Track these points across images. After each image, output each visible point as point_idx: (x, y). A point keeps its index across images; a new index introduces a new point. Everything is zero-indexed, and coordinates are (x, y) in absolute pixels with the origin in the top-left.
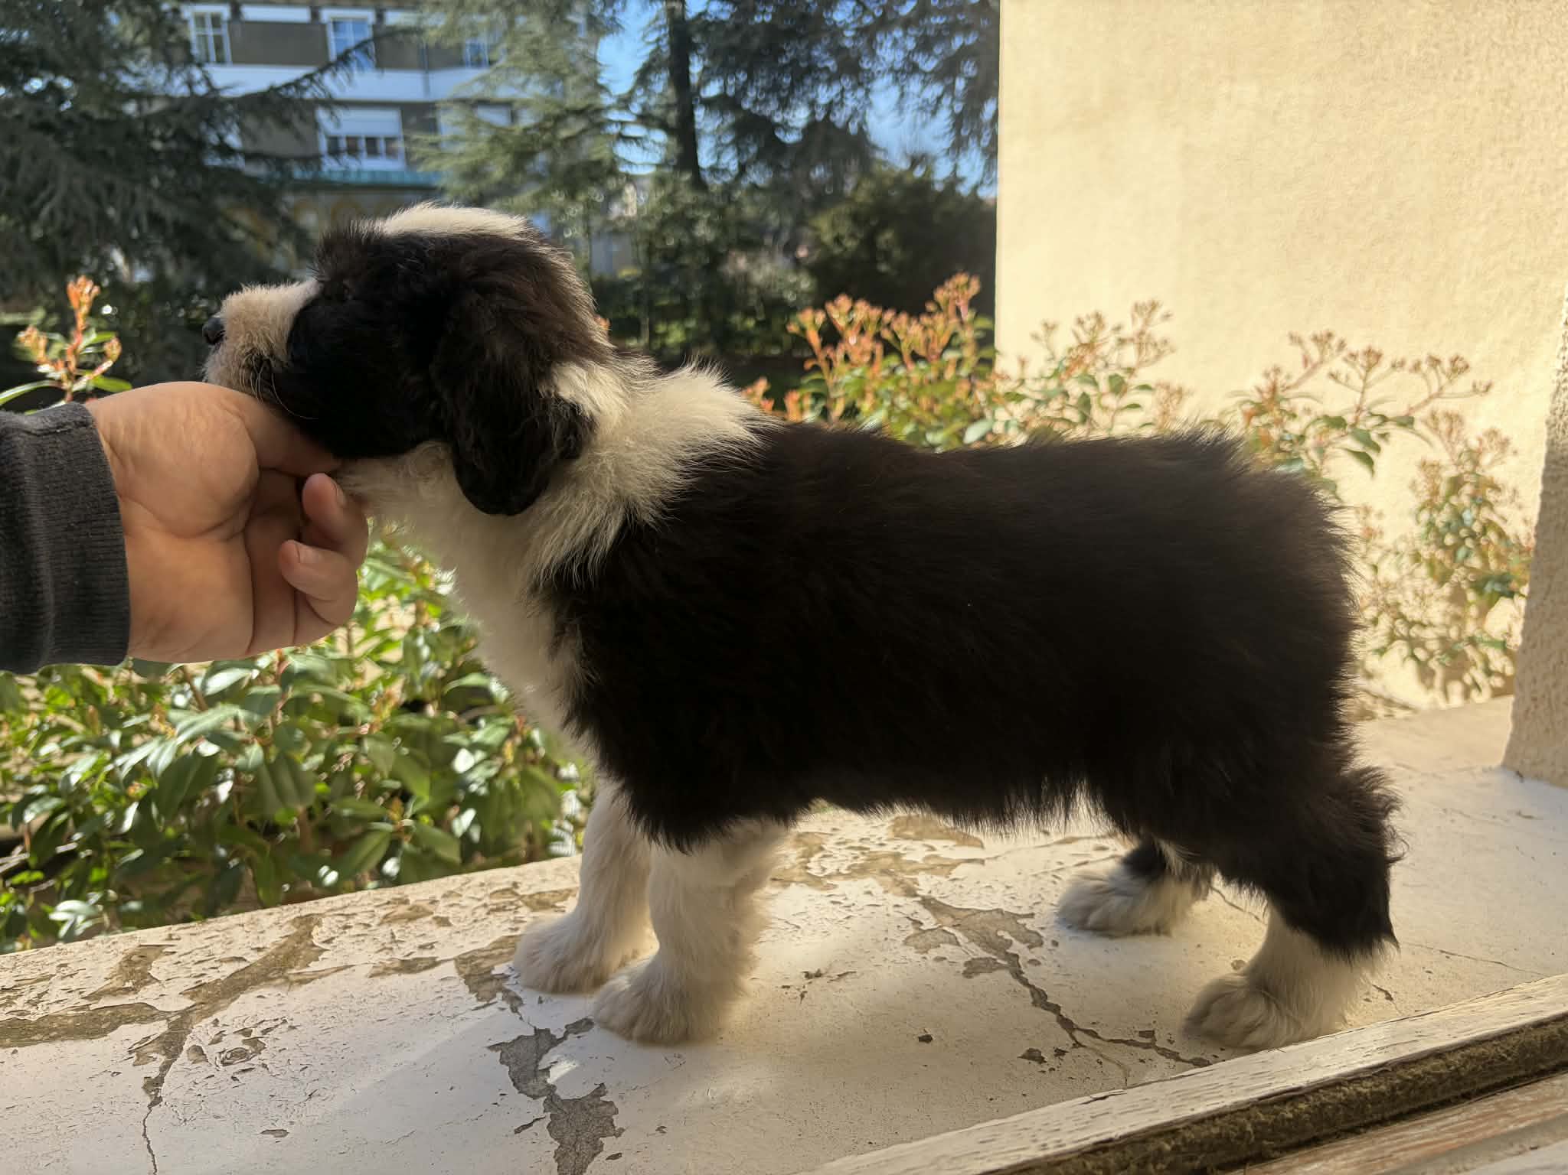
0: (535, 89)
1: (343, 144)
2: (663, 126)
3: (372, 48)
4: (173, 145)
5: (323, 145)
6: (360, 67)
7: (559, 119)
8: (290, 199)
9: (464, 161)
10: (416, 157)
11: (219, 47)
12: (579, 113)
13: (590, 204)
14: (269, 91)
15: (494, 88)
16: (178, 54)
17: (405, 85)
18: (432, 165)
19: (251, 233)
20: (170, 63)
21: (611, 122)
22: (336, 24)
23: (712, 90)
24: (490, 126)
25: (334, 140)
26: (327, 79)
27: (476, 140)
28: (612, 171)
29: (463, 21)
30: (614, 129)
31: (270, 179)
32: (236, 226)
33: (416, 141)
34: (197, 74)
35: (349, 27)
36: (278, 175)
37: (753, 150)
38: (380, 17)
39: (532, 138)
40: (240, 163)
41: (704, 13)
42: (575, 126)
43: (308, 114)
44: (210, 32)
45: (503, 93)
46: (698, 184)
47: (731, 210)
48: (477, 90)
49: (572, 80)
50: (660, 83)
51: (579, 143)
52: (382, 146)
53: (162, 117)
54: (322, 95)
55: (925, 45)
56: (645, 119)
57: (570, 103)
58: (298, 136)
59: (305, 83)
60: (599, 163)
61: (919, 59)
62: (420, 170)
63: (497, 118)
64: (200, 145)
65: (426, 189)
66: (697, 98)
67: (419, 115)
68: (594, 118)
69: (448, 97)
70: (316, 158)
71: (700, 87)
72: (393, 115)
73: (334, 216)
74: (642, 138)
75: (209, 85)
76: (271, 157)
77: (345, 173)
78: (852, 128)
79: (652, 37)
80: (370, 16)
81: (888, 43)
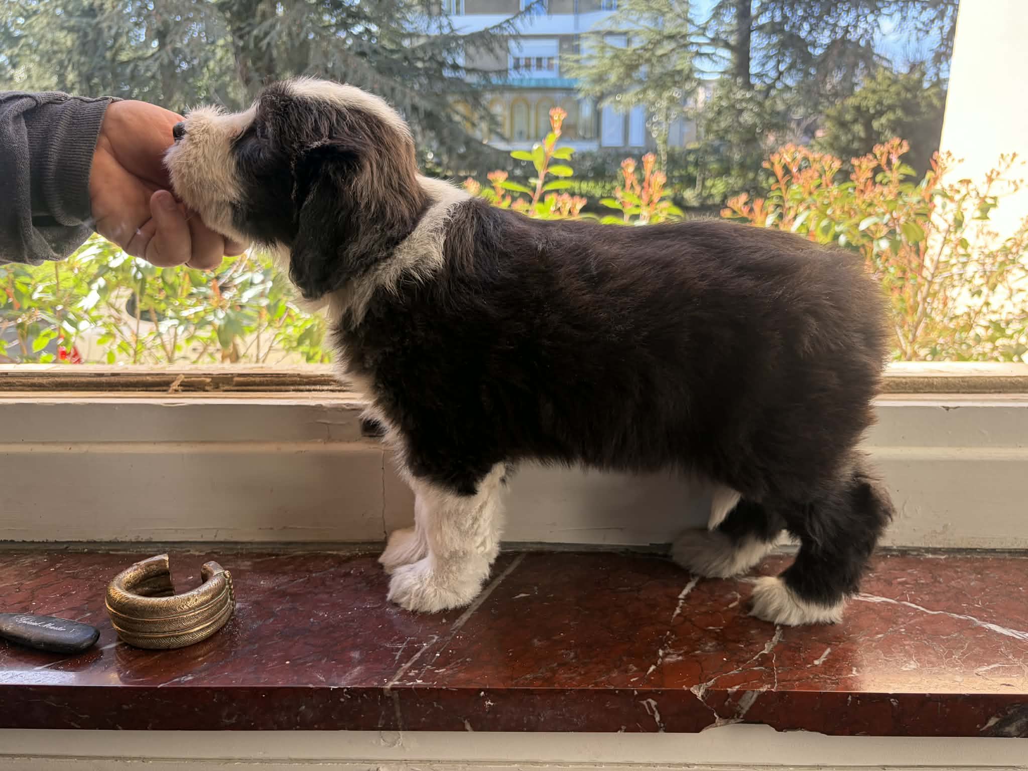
0: (644, 23)
1: (522, 62)
2: (727, 45)
3: (546, 3)
4: (427, 65)
5: (510, 63)
6: (538, 13)
7: (657, 43)
8: (488, 96)
9: (595, 71)
10: (564, 70)
11: (458, 4)
12: (671, 37)
13: (672, 100)
14: (484, 31)
15: (618, 23)
16: (435, 9)
17: (563, 24)
18: (573, 75)
19: (465, 118)
20: (430, 14)
21: (692, 43)
23: (764, 20)
24: (612, 47)
25: (517, 60)
26: (518, 23)
27: (603, 57)
28: (689, 78)
30: (694, 49)
31: (479, 85)
32: (457, 113)
33: (566, 60)
34: (445, 21)
36: (483, 82)
37: (788, 60)
39: (640, 56)
40: (461, 74)
42: (668, 46)
43: (504, 44)
45: (624, 27)
46: (749, 86)
47: (768, 103)
48: (608, 26)
49: (669, 16)
50: (729, 18)
51: (669, 58)
52: (545, 63)
53: (423, 48)
54: (513, 32)
56: (714, 41)
57: (666, 31)
58: (497, 58)
59: (504, 26)
60: (680, 72)
62: (566, 77)
63: (618, 43)
64: (442, 64)
65: (569, 90)
66: (754, 24)
67: (569, 42)
68: (682, 41)
69: (590, 30)
70: (506, 71)
71: (757, 17)
72: (554, 43)
73: (512, 108)
74: (713, 54)
75: (451, 28)
76: (481, 71)
77: (522, 80)
78: (862, 43)
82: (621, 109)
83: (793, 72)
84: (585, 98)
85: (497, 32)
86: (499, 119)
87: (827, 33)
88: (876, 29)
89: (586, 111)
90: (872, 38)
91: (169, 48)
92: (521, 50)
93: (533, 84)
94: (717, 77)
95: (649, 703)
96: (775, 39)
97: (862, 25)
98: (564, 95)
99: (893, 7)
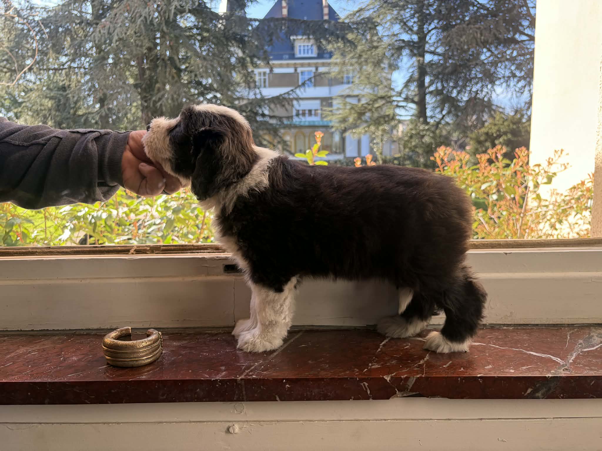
0: (367, 90)
1: (301, 112)
2: (413, 101)
3: (313, 80)
5: (294, 113)
6: (309, 86)
7: (375, 101)
8: (282, 131)
9: (341, 116)
10: (324, 116)
11: (265, 82)
12: (382, 98)
13: (384, 131)
14: (279, 96)
15: (353, 91)
16: (252, 85)
17: (322, 91)
18: (329, 118)
20: (249, 88)
21: (394, 101)
22: (302, 73)
23: (432, 88)
24: (350, 103)
25: (298, 111)
26: (298, 91)
27: (345, 109)
28: (393, 119)
29: (344, 69)
30: (395, 103)
31: (277, 124)
32: (265, 140)
33: (325, 110)
34: (257, 91)
36: (279, 123)
37: (447, 109)
38: (317, 69)
39: (366, 108)
40: (267, 119)
41: (432, 60)
42: (380, 103)
43: (290, 103)
44: (262, 77)
45: (356, 93)
46: (426, 123)
47: (438, 132)
48: (347, 92)
49: (380, 87)
50: (413, 87)
51: (382, 108)
52: (313, 112)
53: (246, 106)
54: (296, 96)
56: (406, 99)
57: (379, 95)
58: (287, 110)
59: (291, 93)
60: (388, 116)
62: (325, 120)
63: (354, 101)
64: (256, 114)
65: (327, 127)
66: (427, 91)
67: (326, 101)
68: (388, 100)
69: (337, 95)
70: (292, 117)
71: (429, 87)
72: (318, 102)
73: (295, 137)
74: (406, 106)
75: (261, 94)
76: (278, 117)
77: (301, 122)
78: (486, 99)
79: (411, 70)
80: (313, 69)
81: (503, 67)
82: (356, 136)
83: (451, 115)
84: (336, 131)
85: (286, 96)
86: (289, 143)
87: (466, 95)
88: (493, 92)
89: (337, 138)
90: (491, 96)
91: (106, 107)
92: (300, 106)
93: (307, 124)
94: (409, 118)
96: (439, 98)
97: (485, 90)
98: (324, 129)
99: (502, 80)
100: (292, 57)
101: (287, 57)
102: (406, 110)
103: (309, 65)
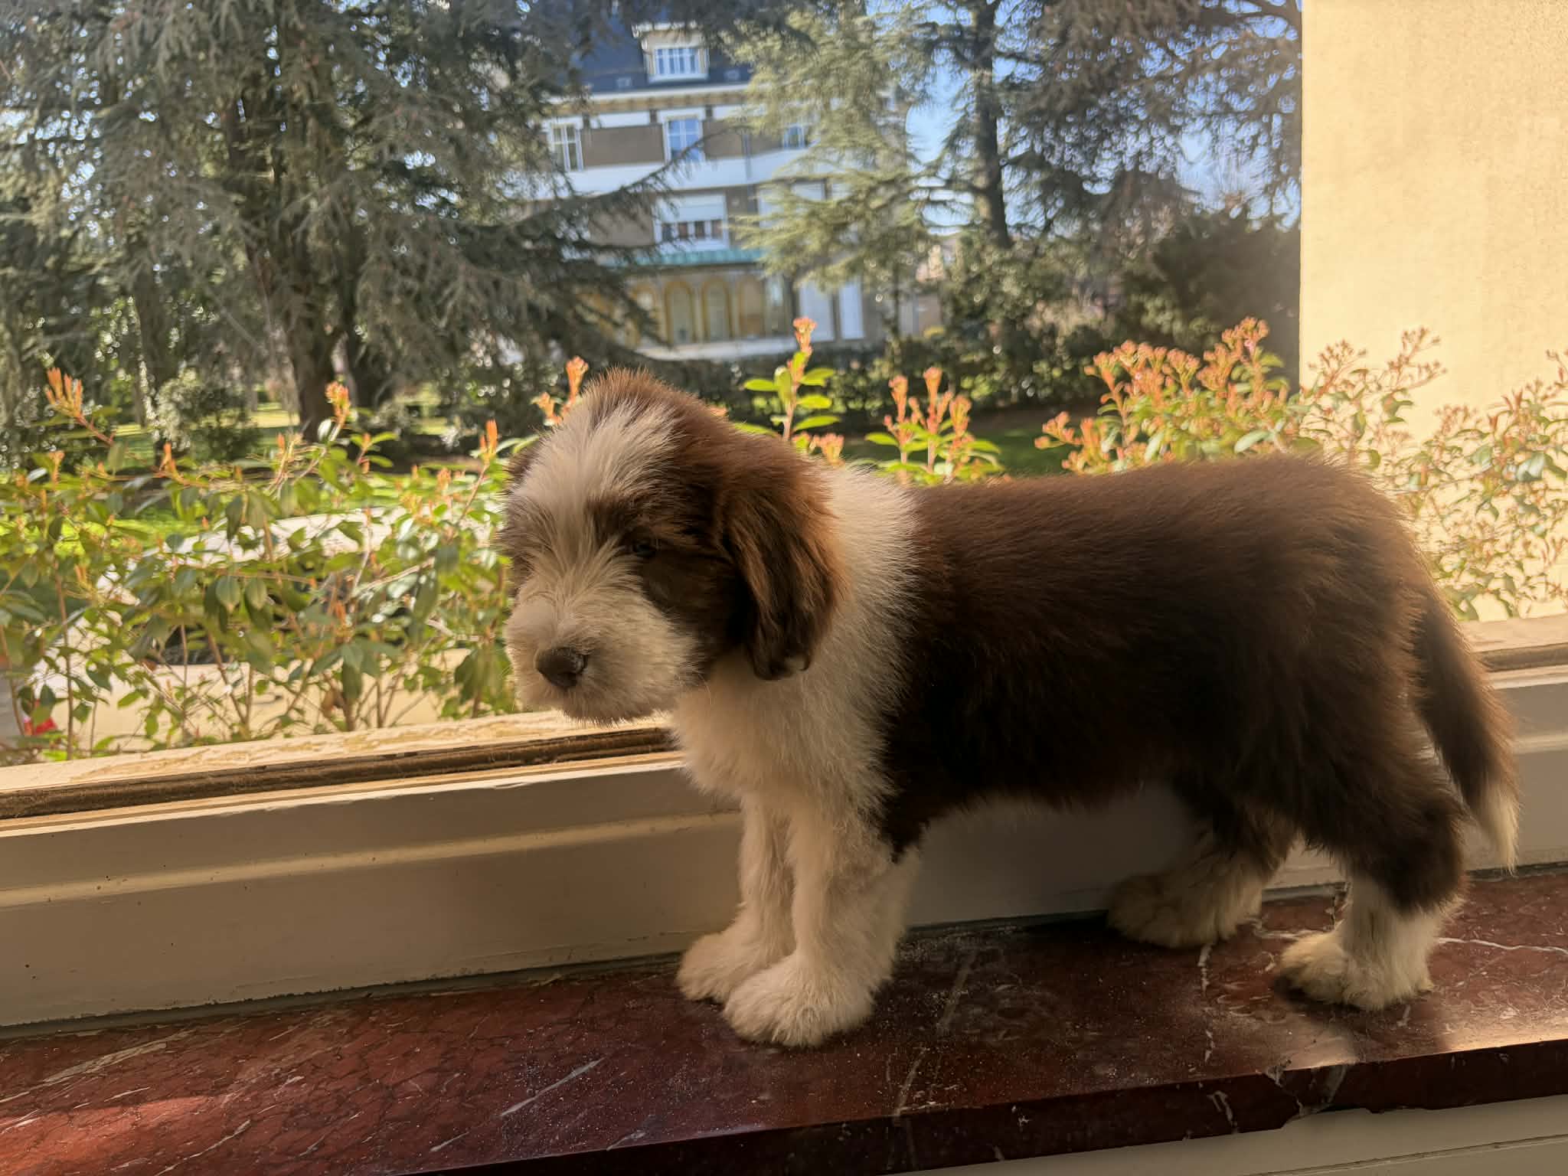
0: (849, 164)
1: (676, 230)
2: (971, 188)
4: (540, 244)
5: (659, 233)
7: (872, 190)
8: (633, 283)
9: (784, 236)
10: (739, 237)
11: (572, 153)
12: (890, 183)
14: (620, 191)
15: (811, 166)
16: (544, 164)
17: (730, 171)
18: (754, 243)
19: (602, 316)
21: (919, 189)
22: (671, 123)
23: (1020, 150)
24: (807, 202)
25: (667, 227)
26: (669, 175)
27: (794, 217)
28: (920, 235)
29: (785, 109)
30: (924, 195)
31: (619, 267)
33: (741, 223)
34: (560, 180)
35: (682, 125)
36: (624, 264)
37: (1060, 204)
38: (709, 113)
39: (845, 210)
40: (591, 254)
41: (1012, 75)
42: (886, 195)
43: (650, 206)
44: (565, 141)
45: (820, 170)
46: (1006, 242)
47: (1038, 264)
48: (797, 170)
49: (883, 153)
50: (968, 148)
51: (890, 212)
52: (708, 229)
54: (663, 189)
55: (1238, 86)
56: (950, 184)
57: (879, 175)
58: (641, 227)
59: (649, 181)
60: (907, 228)
61: (1234, 101)
62: (744, 247)
63: (814, 194)
64: (561, 242)
65: (747, 265)
66: (1004, 159)
67: (742, 197)
68: (904, 187)
69: (769, 178)
70: (654, 245)
71: (1007, 148)
72: (719, 200)
73: (666, 296)
74: (952, 201)
75: (570, 189)
76: (620, 247)
77: (679, 256)
78: (1162, 176)
79: (961, 105)
80: (700, 113)
81: (1199, 88)
83: (1068, 219)
84: (773, 275)
85: (639, 191)
86: (651, 314)
88: (1179, 155)
89: (776, 293)
90: (1175, 169)
92: (672, 212)
93: (694, 260)
94: (958, 232)
95: (1217, 1097)
96: (1036, 176)
97: (1159, 151)
98: (741, 273)
99: (1200, 123)
100: (642, 82)
101: (628, 81)
102: (953, 211)
103: (688, 102)
